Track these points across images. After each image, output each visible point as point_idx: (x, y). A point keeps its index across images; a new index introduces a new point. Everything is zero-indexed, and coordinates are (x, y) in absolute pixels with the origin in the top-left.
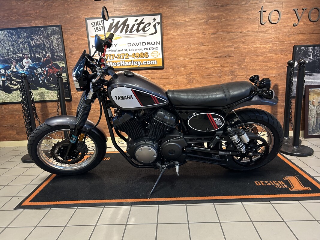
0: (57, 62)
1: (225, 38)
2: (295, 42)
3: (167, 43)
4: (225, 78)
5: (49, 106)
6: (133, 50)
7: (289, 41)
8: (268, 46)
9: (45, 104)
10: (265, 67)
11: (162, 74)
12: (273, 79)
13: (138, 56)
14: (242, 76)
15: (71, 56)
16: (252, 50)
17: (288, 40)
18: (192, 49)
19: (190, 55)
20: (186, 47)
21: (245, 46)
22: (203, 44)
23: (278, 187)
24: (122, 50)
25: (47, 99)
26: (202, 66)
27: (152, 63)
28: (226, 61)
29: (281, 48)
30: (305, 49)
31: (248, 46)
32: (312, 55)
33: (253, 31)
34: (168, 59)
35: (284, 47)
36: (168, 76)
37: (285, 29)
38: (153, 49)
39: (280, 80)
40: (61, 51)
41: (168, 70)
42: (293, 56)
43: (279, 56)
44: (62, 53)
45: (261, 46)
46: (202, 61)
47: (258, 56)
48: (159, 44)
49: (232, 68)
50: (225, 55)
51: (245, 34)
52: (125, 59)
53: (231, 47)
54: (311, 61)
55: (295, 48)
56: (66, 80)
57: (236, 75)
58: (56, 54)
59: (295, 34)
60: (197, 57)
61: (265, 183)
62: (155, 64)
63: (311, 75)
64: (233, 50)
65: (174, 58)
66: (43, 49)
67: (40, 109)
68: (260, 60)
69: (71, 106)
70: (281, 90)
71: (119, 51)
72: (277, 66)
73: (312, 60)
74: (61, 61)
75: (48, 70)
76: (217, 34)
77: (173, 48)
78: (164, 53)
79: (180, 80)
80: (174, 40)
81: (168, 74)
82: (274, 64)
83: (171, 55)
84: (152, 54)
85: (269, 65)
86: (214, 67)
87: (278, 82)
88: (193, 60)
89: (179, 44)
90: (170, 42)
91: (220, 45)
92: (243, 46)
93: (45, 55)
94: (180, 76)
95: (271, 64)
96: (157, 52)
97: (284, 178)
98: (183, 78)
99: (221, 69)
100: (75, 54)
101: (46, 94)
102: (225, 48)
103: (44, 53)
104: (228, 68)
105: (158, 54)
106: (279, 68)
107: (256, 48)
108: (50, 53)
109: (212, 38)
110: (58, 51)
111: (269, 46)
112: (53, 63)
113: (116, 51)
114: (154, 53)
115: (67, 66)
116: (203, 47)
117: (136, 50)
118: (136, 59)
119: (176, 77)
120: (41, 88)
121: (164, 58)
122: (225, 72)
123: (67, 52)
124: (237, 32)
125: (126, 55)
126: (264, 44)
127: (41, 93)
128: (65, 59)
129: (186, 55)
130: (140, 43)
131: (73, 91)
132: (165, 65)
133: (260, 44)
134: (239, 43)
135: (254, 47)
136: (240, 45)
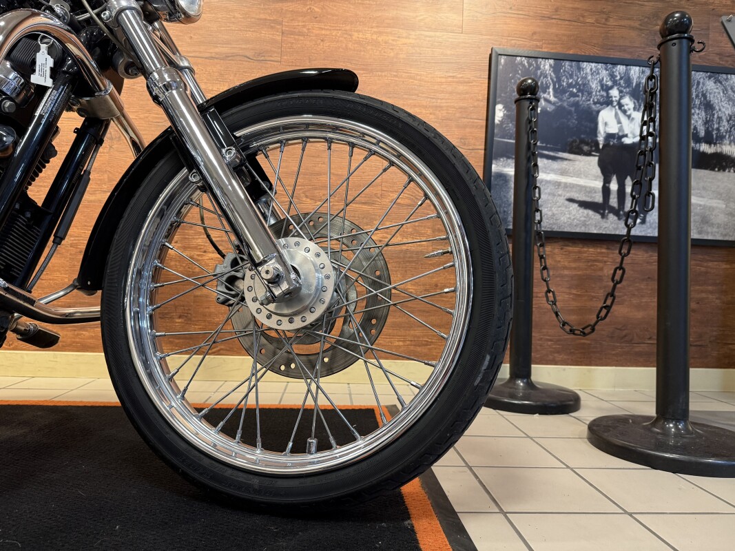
7: (473, 32)
17: (470, 29)
21: (322, 29)
29: (449, 52)
30: (529, 66)
31: (334, 33)
32: (551, 87)
35: (460, 52)
42: (488, 87)
43: (443, 81)
45: (380, 39)
50: (248, 54)
53: (272, 27)
54: (550, 108)
55: (491, 55)
59: (494, 13)
63: (554, 158)
64: (279, 38)
73: (554, 104)
82: (425, 107)
92: (316, 28)
102: (247, 27)
107: (362, 44)
111: (407, 41)
126: (391, 34)
133: (375, 30)
134: (300, 19)
135: (354, 37)
136: (304, 26)
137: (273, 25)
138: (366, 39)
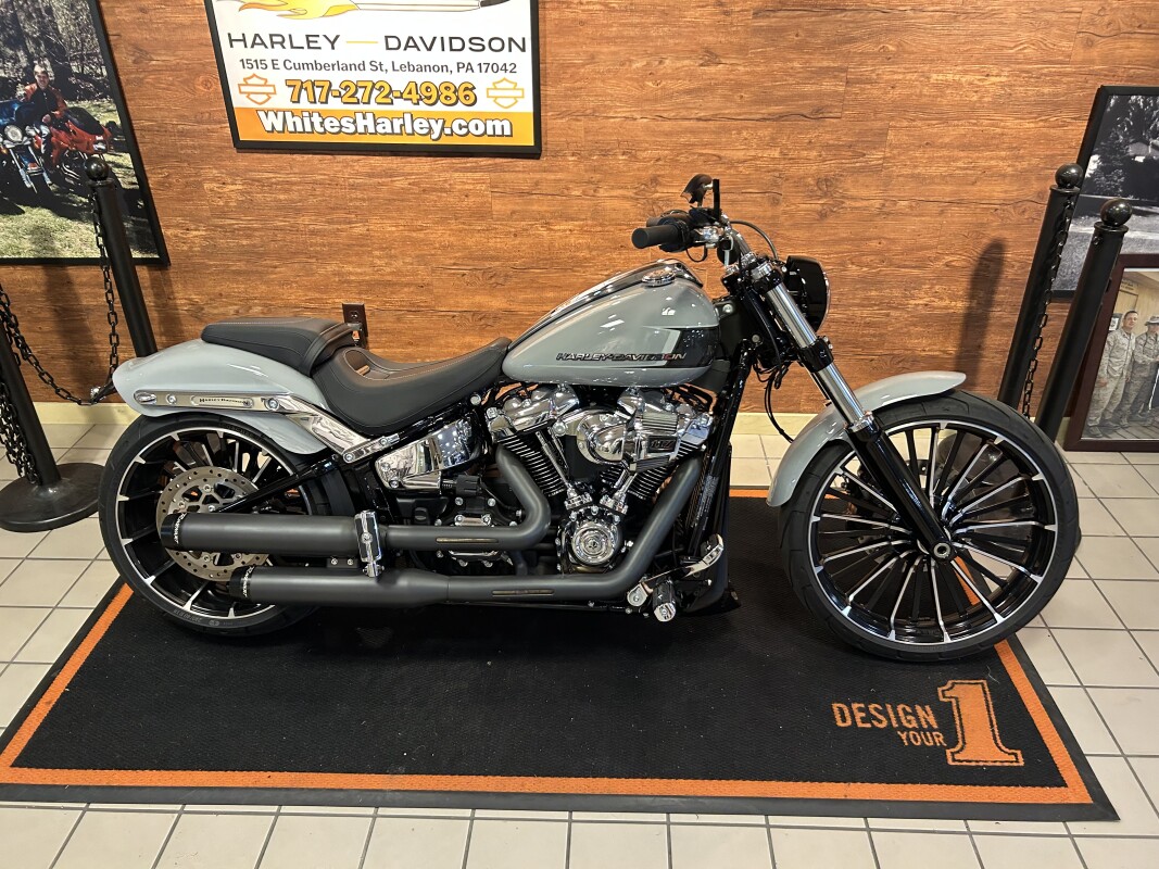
0: (85, 104)
1: (812, 34)
2: (1109, 71)
3: (560, 45)
4: (793, 207)
5: (78, 280)
6: (409, 67)
7: (1084, 62)
8: (993, 79)
9: (59, 271)
10: (967, 169)
11: (538, 176)
12: (991, 218)
13: (430, 98)
14: (865, 203)
15: (141, 76)
16: (921, 95)
17: (1079, 58)
18: (665, 76)
19: (656, 100)
20: (638, 65)
21: (895, 73)
22: (717, 56)
23: (908, 739)
24: (361, 67)
25: (67, 254)
26: (704, 152)
27: (490, 132)
28: (805, 138)
29: (1046, 90)
30: (1145, 106)
31: (908, 76)
33: (938, 8)
34: (561, 115)
35: (1061, 89)
36: (563, 184)
37: (1080, 10)
38: (495, 67)
39: (1018, 226)
40: (96, 55)
41: (560, 162)
42: (1087, 130)
43: (1032, 125)
44: (99, 65)
45: (963, 80)
46: (705, 131)
47: (945, 121)
48: (523, 50)
49: (825, 167)
50: (805, 113)
51: (904, 18)
52: (373, 106)
53: (835, 77)
54: (1157, 156)
55: (1103, 94)
56: (135, 180)
57: (843, 197)
58: (75, 69)
59: (1117, 35)
60: (684, 113)
61: (868, 718)
62: (503, 135)
63: (1147, 214)
64: (841, 89)
65: (588, 112)
66: (17, 41)
67: (43, 288)
68: (947, 140)
69: (169, 283)
70: (1013, 266)
71: (347, 68)
72: (1013, 166)
74: (101, 97)
75: (50, 135)
76: (780, 14)
77: (583, 65)
78: (542, 87)
79: (609, 204)
80: (590, 31)
81: (560, 176)
82: (1003, 159)
83: (576, 97)
84: (492, 93)
85: (983, 163)
86: (755, 158)
87: (1008, 235)
88: (667, 126)
89: (613, 48)
90: (573, 39)
91: (790, 65)
92: (887, 72)
93: (29, 71)
94: (612, 188)
95: (992, 159)
96: (512, 86)
97: (940, 690)
98: (624, 198)
99: (781, 167)
100: (157, 70)
101: (57, 235)
102: (806, 78)
103: (24, 62)
104: (811, 165)
105: (519, 93)
106: (1021, 177)
107: (941, 88)
108: (47, 62)
109: (757, 31)
110: (82, 55)
111: (998, 79)
112: (70, 105)
113: (336, 67)
114: (498, 86)
115: (129, 120)
116: (712, 69)
117: (421, 69)
118: (423, 106)
119: (595, 191)
120: (35, 210)
121: (543, 108)
122: (799, 182)
123: (123, 58)
124: (870, 11)
125: (377, 86)
126: (978, 71)
127: (38, 228)
128: (114, 89)
129: (639, 101)
130: (438, 42)
131: (168, 227)
132: (549, 139)
133: (959, 68)
134: (869, 62)
135: (932, 81)
136: (873, 71)
137: (836, 73)
138: (946, 81)
